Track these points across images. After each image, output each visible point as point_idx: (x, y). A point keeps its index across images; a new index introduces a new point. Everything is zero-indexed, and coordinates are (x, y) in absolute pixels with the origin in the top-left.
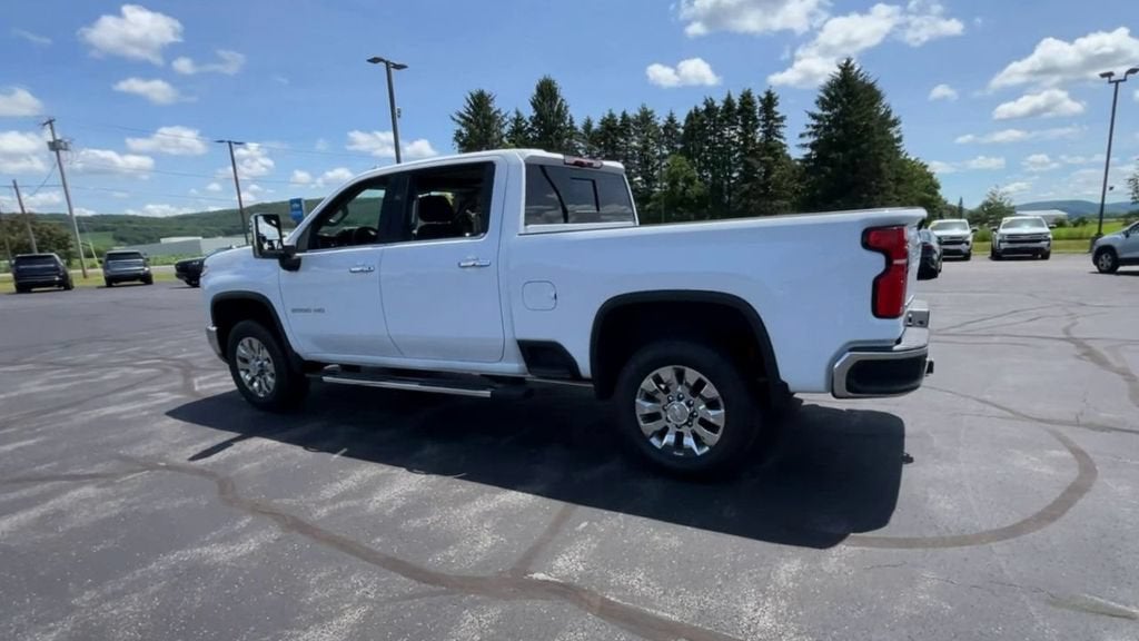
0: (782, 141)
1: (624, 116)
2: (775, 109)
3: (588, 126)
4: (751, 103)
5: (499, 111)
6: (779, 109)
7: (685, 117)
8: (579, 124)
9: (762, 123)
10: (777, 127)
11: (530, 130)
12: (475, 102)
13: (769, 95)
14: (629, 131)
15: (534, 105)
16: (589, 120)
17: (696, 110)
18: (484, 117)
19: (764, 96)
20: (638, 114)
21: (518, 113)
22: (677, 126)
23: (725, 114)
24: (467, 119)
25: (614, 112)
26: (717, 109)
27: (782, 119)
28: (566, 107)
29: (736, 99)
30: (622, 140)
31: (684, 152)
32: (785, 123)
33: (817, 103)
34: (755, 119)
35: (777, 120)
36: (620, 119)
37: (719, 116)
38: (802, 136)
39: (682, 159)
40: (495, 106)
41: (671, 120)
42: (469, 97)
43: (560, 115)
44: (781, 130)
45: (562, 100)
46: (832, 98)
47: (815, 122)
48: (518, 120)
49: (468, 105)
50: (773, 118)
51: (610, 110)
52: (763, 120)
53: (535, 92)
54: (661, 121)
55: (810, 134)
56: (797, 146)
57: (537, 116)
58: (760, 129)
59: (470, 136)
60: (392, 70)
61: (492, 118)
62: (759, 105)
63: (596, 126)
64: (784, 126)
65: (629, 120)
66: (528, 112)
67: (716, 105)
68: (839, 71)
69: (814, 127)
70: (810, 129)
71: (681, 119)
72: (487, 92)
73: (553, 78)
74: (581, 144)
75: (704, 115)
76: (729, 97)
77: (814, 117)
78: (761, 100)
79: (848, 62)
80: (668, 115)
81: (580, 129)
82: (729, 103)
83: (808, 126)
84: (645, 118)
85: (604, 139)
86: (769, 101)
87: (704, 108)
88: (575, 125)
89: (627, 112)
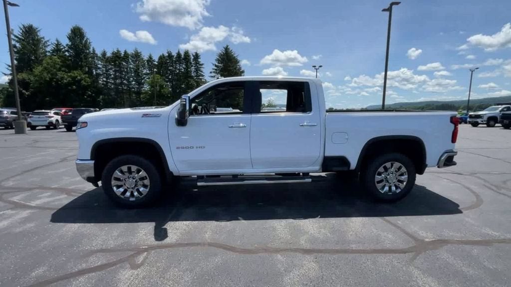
0: (202, 73)
1: (125, 52)
2: (199, 60)
3: (104, 54)
4: (189, 56)
5: (43, 38)
6: (201, 60)
7: (158, 58)
8: (99, 53)
9: (194, 65)
10: (200, 67)
11: (67, 51)
12: (26, 30)
13: (197, 54)
14: (128, 60)
15: (69, 38)
16: (104, 52)
17: (163, 55)
18: (33, 40)
19: (194, 54)
20: (134, 53)
21: (57, 41)
22: (154, 61)
23: (177, 59)
24: (20, 39)
25: (120, 50)
26: (174, 56)
27: (202, 64)
28: (89, 43)
29: (182, 54)
30: (124, 63)
31: (158, 73)
32: (203, 66)
33: (216, 60)
34: (191, 63)
35: (200, 65)
36: (123, 54)
37: (174, 59)
38: (211, 73)
39: (158, 76)
40: (41, 34)
41: (150, 57)
42: (22, 27)
43: (86, 46)
44: (202, 69)
45: (87, 39)
46: (222, 59)
47: (216, 68)
48: (58, 45)
49: (21, 31)
50: (198, 64)
51: (118, 48)
52: (194, 64)
53: (70, 32)
54: (146, 58)
55: (214, 72)
56: (209, 76)
57: (72, 45)
58: (193, 67)
59: (23, 48)
60: (9, 6)
61: (39, 41)
62: (193, 58)
63: (109, 54)
64: (203, 68)
65: (128, 55)
66: (65, 42)
67: (173, 54)
68: (224, 49)
69: (215, 70)
70: (214, 70)
71: (156, 58)
72: (35, 26)
73: (81, 26)
74: (100, 62)
75: (167, 58)
76: (179, 52)
77: (216, 66)
78: (193, 56)
79: (227, 46)
80: (149, 55)
81: (99, 55)
82: (179, 54)
83: (213, 69)
84: (137, 55)
85: (114, 62)
86: (197, 56)
87: (167, 55)
88: (96, 52)
89: (127, 51)
